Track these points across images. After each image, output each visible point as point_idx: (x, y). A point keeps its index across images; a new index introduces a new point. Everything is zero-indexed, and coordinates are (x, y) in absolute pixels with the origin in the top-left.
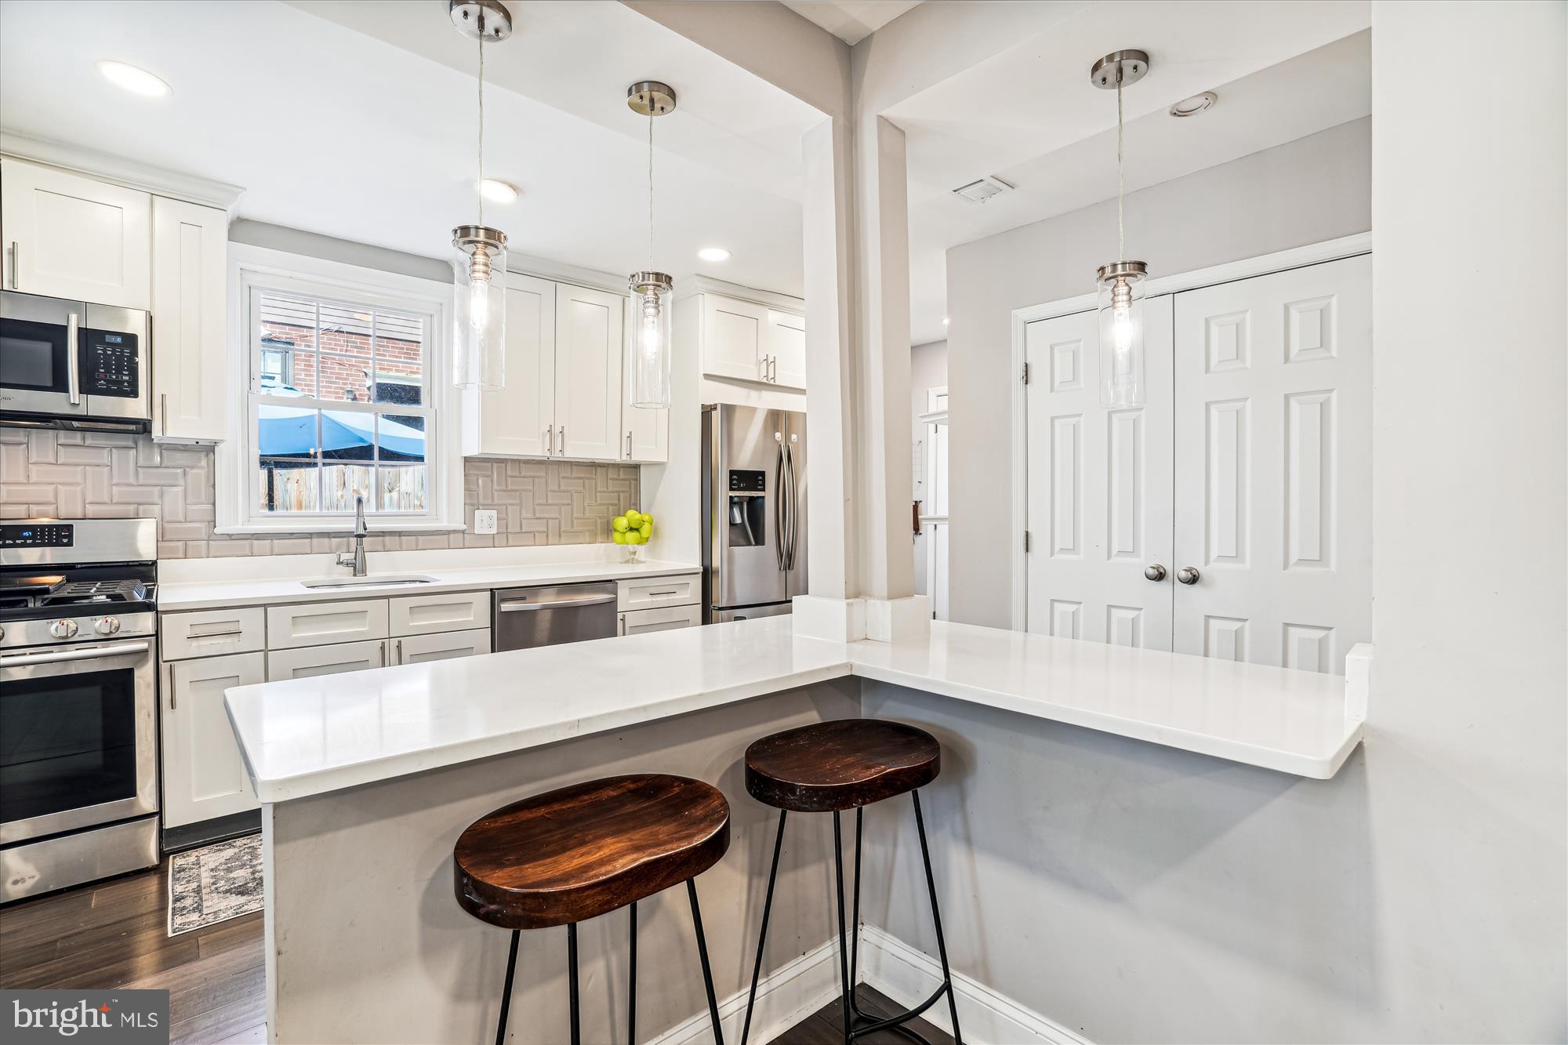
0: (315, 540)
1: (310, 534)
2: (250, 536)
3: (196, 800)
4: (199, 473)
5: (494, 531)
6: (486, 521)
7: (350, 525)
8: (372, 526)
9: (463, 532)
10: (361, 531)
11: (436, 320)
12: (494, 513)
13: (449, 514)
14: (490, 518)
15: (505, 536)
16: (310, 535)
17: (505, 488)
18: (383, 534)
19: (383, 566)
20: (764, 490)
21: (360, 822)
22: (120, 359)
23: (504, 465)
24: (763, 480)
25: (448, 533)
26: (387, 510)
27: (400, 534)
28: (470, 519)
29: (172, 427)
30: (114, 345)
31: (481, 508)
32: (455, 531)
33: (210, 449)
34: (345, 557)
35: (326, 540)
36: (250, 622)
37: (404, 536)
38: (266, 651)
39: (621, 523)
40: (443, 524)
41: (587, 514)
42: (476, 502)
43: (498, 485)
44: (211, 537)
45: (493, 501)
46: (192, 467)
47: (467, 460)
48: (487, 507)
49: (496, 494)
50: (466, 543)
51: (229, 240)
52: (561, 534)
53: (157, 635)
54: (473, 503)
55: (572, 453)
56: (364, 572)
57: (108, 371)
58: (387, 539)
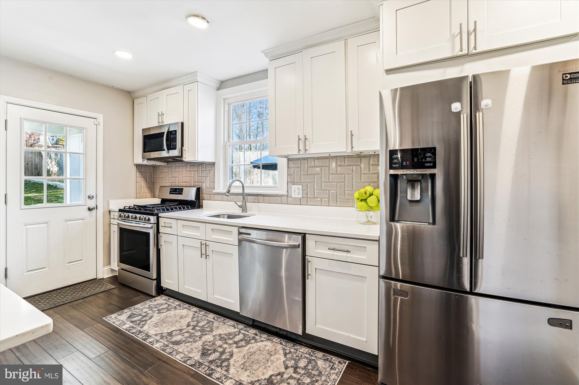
1: (237, 194)
2: (222, 194)
3: (166, 281)
5: (300, 196)
6: (296, 191)
9: (287, 196)
12: (300, 186)
14: (299, 189)
15: (306, 199)
17: (307, 174)
22: (174, 138)
23: (306, 161)
25: (281, 196)
27: (264, 195)
28: (289, 190)
30: (173, 134)
31: (295, 184)
32: (283, 195)
33: (214, 164)
37: (265, 196)
38: (177, 236)
42: (293, 181)
43: (303, 172)
45: (300, 180)
47: (289, 160)
48: (297, 183)
49: (302, 176)
50: (288, 201)
52: (337, 201)
54: (291, 182)
57: (173, 142)
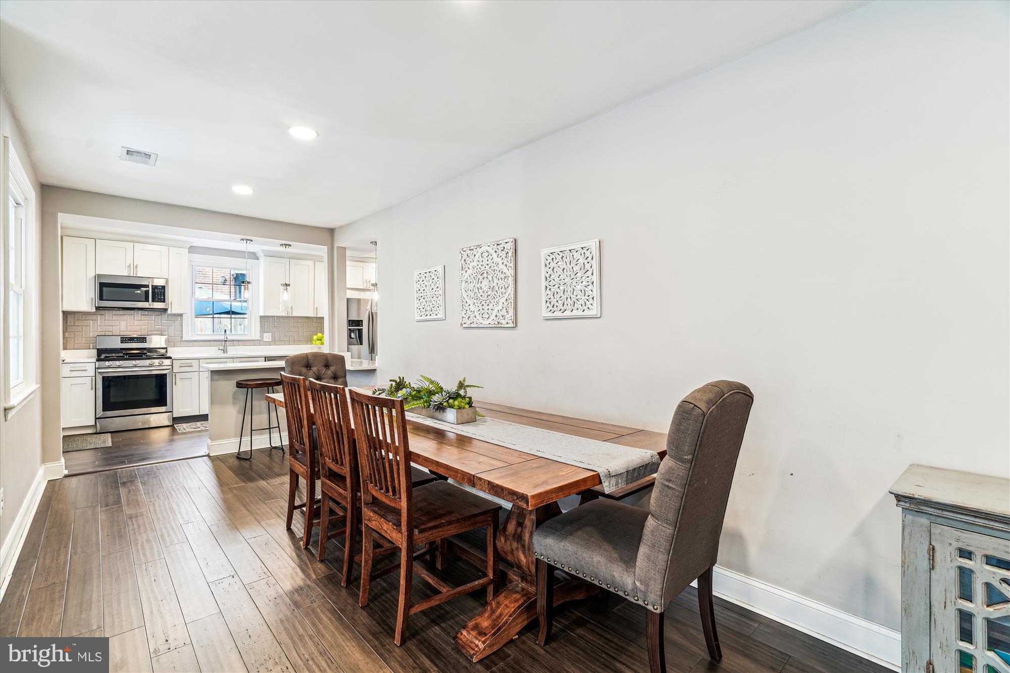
0: (212, 343)
2: (192, 341)
3: (181, 410)
4: (178, 322)
5: (270, 340)
6: (267, 337)
7: (222, 338)
8: (229, 338)
9: (260, 340)
10: (226, 340)
11: (251, 271)
12: (270, 334)
13: (255, 334)
14: (269, 336)
15: (274, 342)
16: (210, 341)
17: (274, 326)
18: (233, 341)
19: (232, 351)
20: (362, 326)
21: (222, 380)
22: (161, 293)
23: (273, 318)
24: (362, 323)
25: (255, 340)
26: (239, 333)
27: (238, 341)
28: (262, 336)
29: (174, 309)
30: (159, 289)
31: (266, 332)
32: (257, 340)
33: (181, 315)
34: (221, 348)
35: (215, 342)
36: (195, 363)
38: (199, 371)
39: (315, 337)
40: (253, 338)
41: (304, 335)
43: (272, 325)
44: (181, 341)
45: (270, 330)
46: (176, 320)
47: (260, 316)
48: (268, 332)
49: (271, 328)
50: (260, 344)
51: (189, 253)
52: (295, 342)
53: (172, 365)
54: (263, 330)
55: (294, 315)
56: (227, 352)
57: (158, 296)
58: (234, 342)
